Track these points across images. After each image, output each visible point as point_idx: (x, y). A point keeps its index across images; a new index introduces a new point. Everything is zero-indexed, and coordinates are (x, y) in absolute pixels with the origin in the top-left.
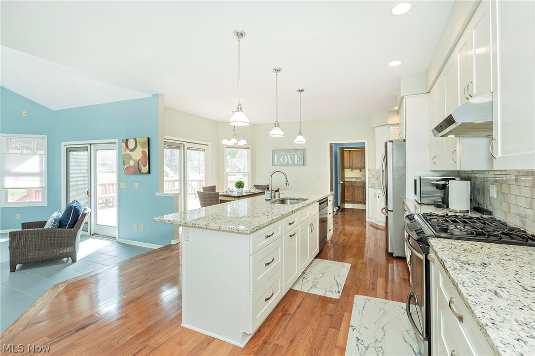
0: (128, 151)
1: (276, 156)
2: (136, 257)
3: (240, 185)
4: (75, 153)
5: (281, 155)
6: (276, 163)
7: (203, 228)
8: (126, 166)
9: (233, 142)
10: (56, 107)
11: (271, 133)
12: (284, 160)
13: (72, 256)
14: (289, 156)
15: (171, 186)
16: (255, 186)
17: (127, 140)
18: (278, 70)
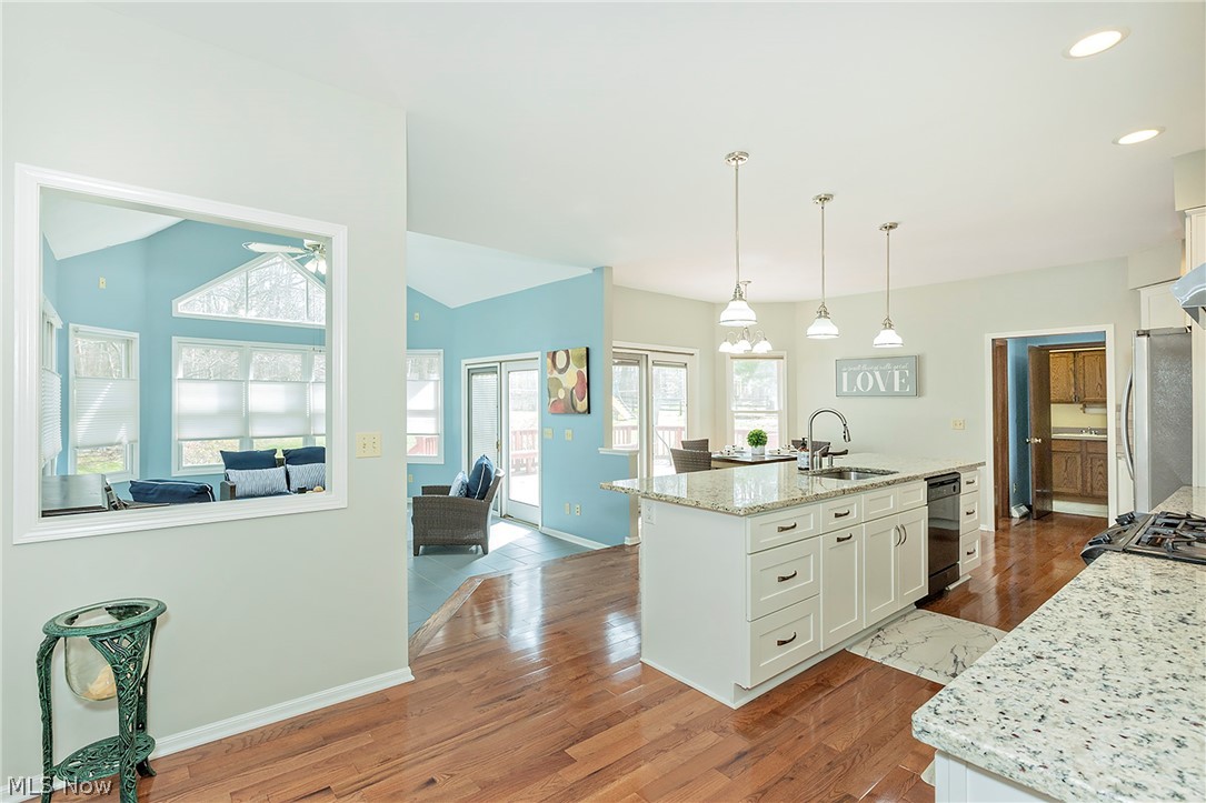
0: (555, 372)
1: (845, 375)
2: (571, 557)
3: (758, 439)
4: (480, 377)
5: (859, 372)
6: (845, 390)
7: (672, 502)
8: (553, 400)
9: (742, 347)
10: (454, 302)
11: (811, 330)
12: (865, 384)
13: (483, 542)
14: (877, 373)
15: (624, 439)
16: (794, 442)
17: (555, 353)
18: (825, 199)
